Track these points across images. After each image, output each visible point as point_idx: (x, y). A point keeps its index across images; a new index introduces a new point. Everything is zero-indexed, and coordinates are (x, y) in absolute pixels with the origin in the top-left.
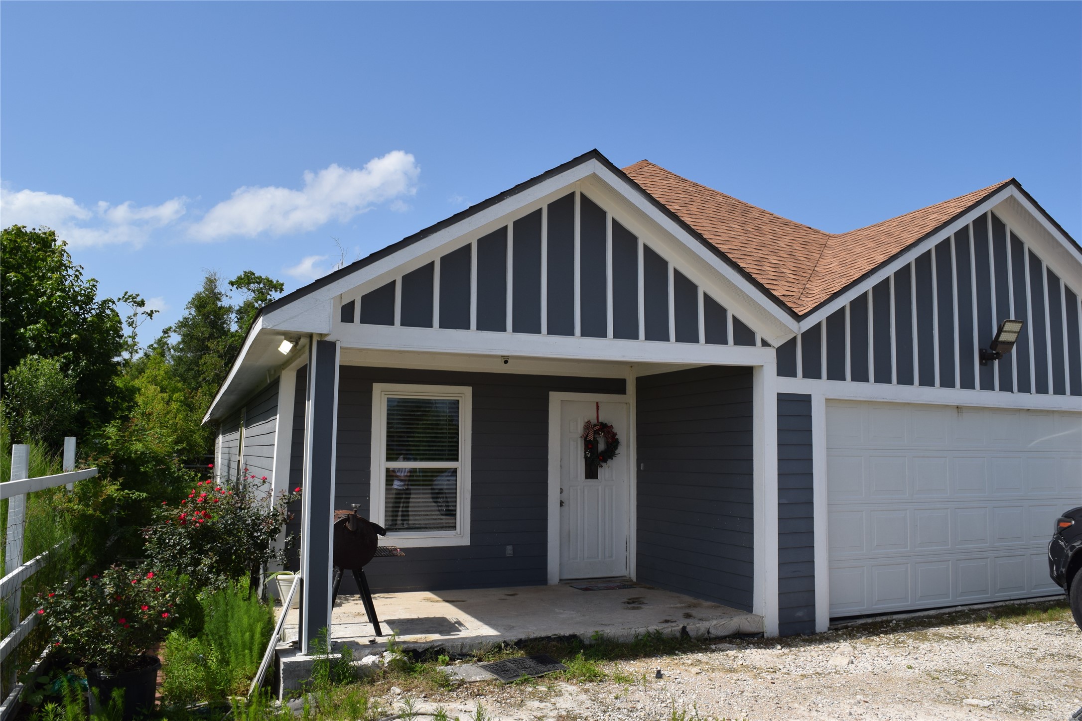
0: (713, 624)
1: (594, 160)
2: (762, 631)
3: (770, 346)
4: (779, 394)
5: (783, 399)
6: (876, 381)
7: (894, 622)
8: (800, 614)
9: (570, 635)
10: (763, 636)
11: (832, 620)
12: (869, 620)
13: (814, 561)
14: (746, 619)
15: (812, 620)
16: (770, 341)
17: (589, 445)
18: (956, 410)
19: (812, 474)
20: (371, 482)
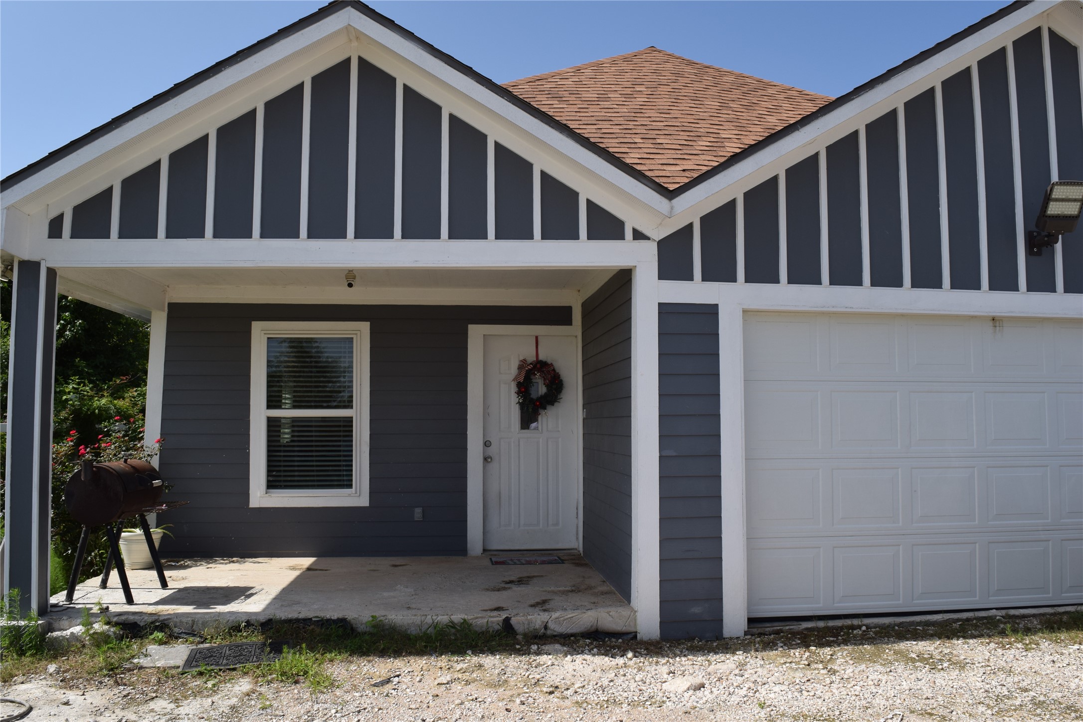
0: (553, 617)
1: (349, 8)
2: (635, 630)
3: (648, 238)
4: (660, 304)
5: (667, 311)
6: (832, 282)
7: (864, 628)
8: (696, 610)
9: (338, 619)
10: (635, 637)
11: (751, 621)
12: (821, 624)
13: (721, 538)
14: (608, 613)
15: (718, 620)
16: (647, 232)
17: (523, 387)
18: (991, 323)
19: (719, 416)
20: (251, 433)
